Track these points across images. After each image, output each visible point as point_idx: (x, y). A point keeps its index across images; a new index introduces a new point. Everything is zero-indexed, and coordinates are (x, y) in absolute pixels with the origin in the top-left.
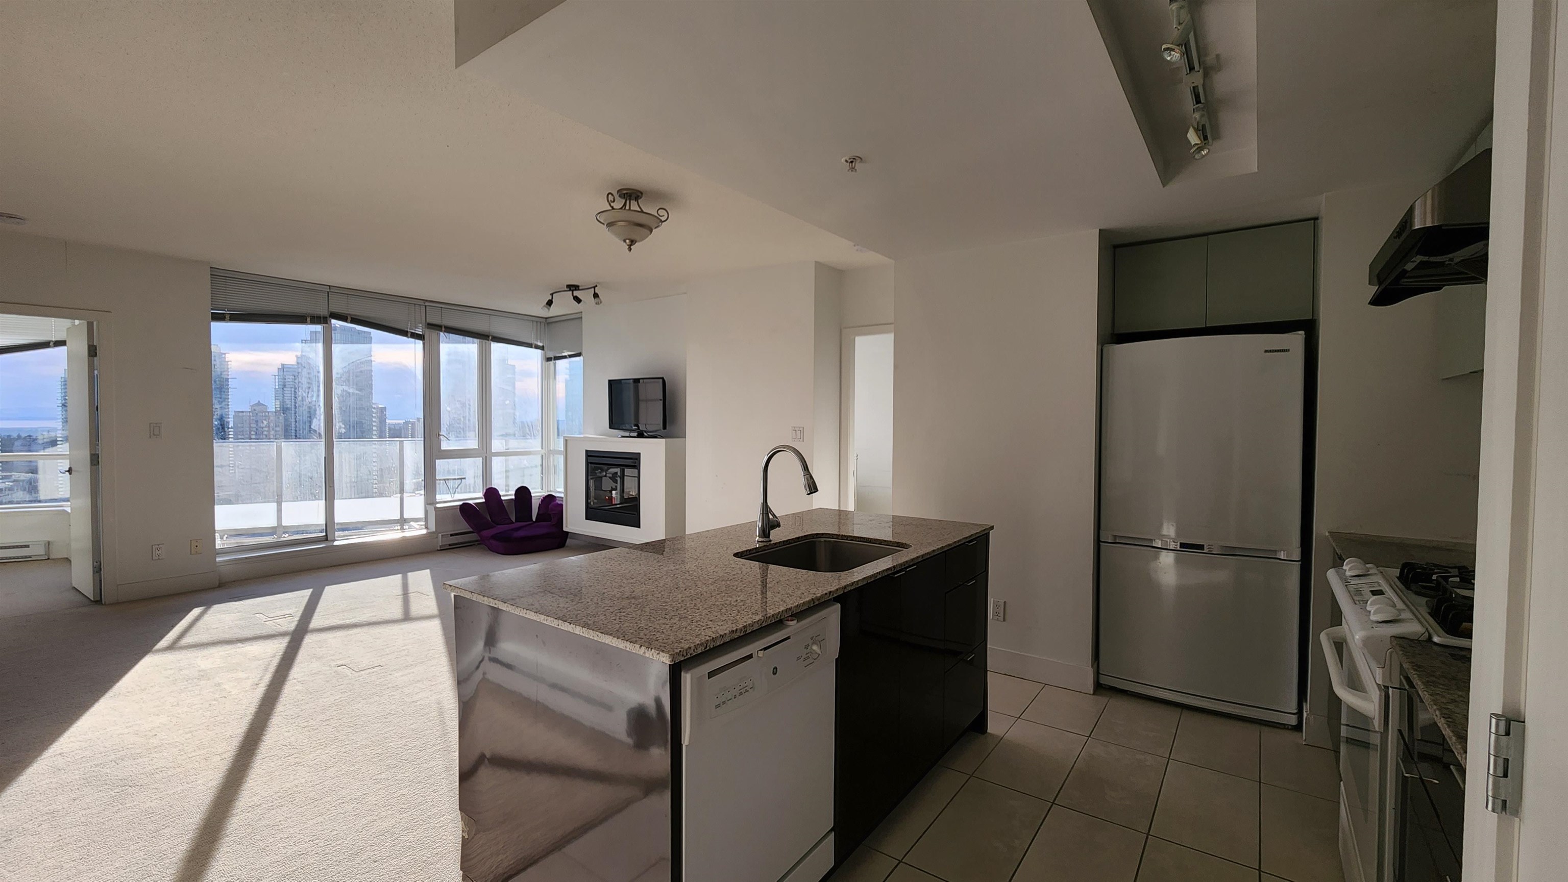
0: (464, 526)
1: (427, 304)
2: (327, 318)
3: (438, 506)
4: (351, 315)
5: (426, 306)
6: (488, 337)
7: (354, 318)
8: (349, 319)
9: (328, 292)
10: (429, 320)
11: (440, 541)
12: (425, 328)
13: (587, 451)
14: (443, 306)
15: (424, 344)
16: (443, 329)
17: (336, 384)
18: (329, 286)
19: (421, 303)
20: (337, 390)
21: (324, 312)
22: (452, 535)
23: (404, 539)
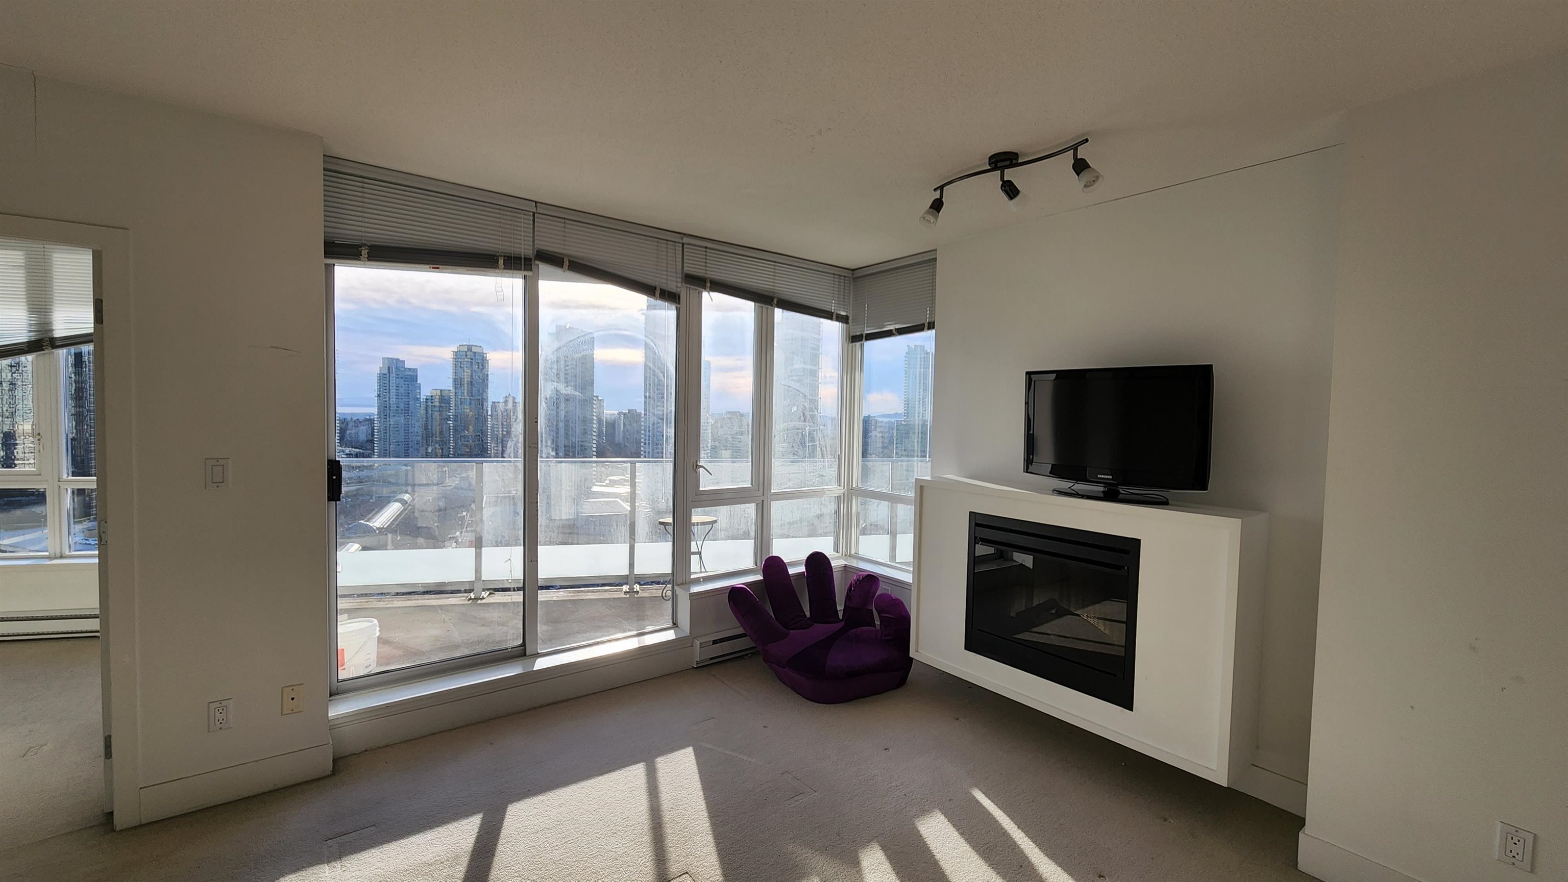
0: (732, 626)
1: (686, 240)
2: (531, 259)
3: (695, 589)
4: (568, 256)
5: (683, 244)
6: (773, 300)
7: (573, 262)
8: (566, 263)
9: (534, 213)
10: (689, 269)
11: (697, 654)
12: (682, 282)
13: (972, 515)
14: (709, 245)
15: (678, 310)
16: (708, 285)
17: (546, 380)
18: (536, 202)
19: (677, 238)
20: (546, 389)
21: (525, 249)
22: (715, 642)
23: (644, 651)
